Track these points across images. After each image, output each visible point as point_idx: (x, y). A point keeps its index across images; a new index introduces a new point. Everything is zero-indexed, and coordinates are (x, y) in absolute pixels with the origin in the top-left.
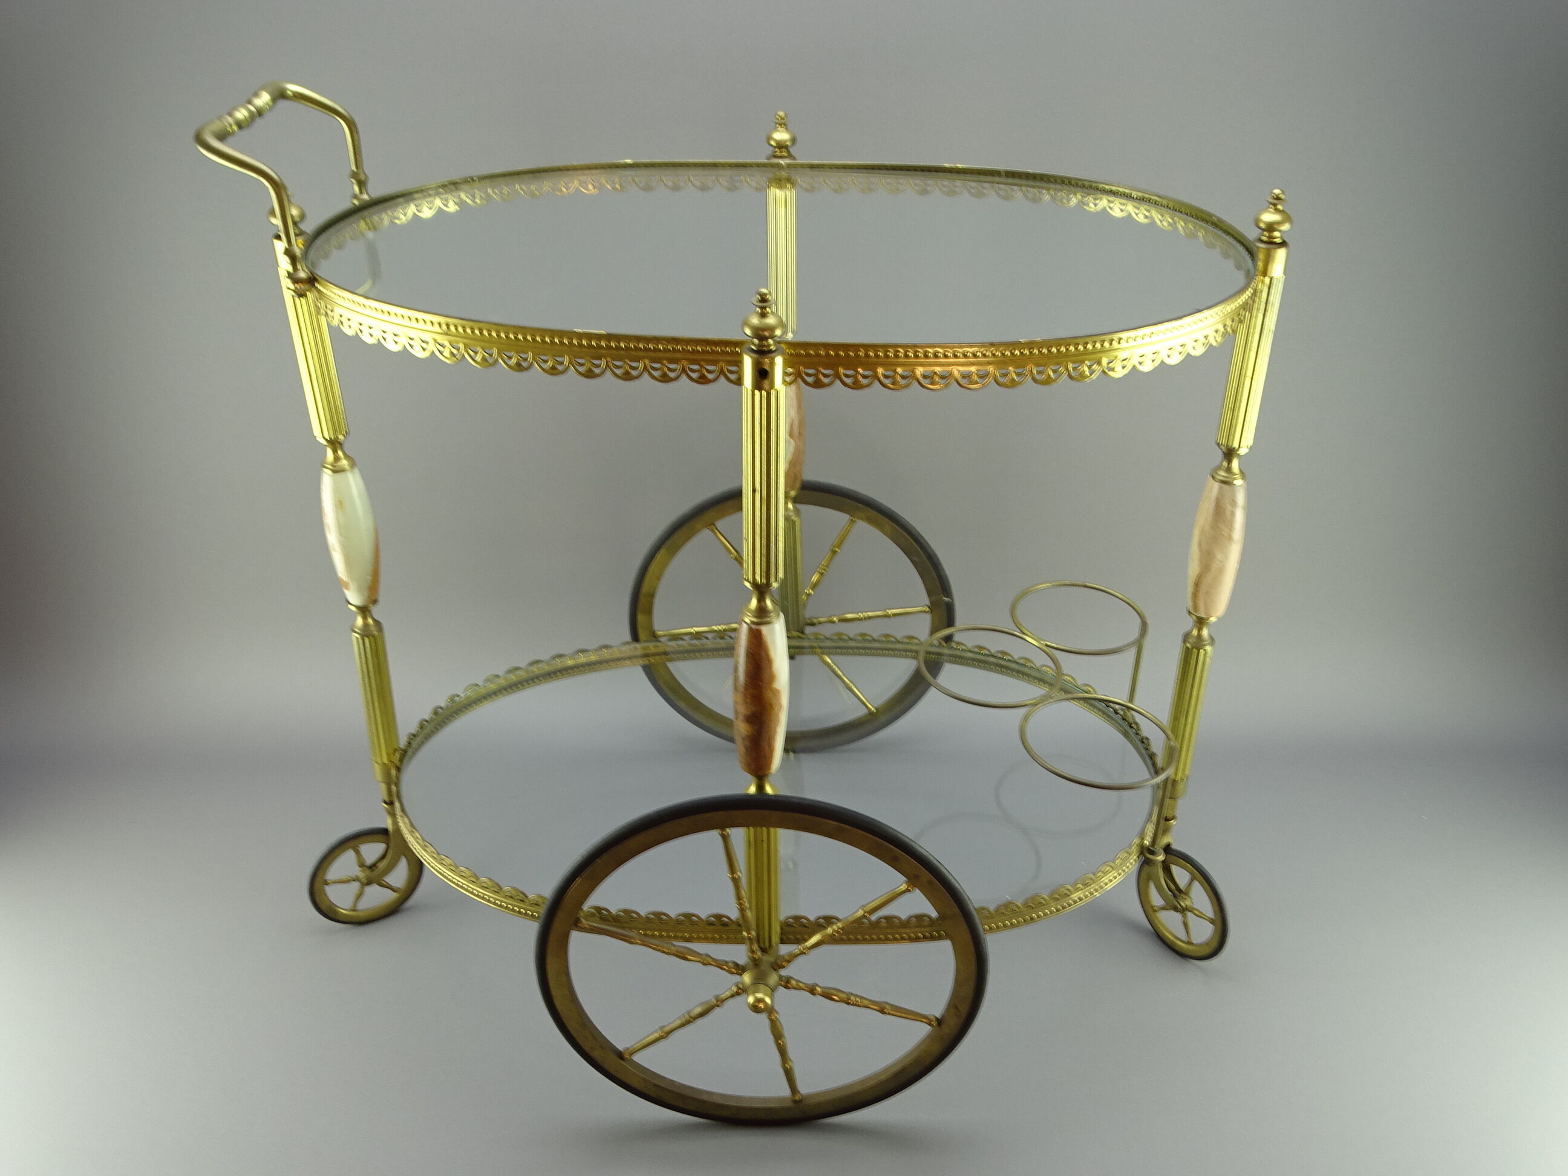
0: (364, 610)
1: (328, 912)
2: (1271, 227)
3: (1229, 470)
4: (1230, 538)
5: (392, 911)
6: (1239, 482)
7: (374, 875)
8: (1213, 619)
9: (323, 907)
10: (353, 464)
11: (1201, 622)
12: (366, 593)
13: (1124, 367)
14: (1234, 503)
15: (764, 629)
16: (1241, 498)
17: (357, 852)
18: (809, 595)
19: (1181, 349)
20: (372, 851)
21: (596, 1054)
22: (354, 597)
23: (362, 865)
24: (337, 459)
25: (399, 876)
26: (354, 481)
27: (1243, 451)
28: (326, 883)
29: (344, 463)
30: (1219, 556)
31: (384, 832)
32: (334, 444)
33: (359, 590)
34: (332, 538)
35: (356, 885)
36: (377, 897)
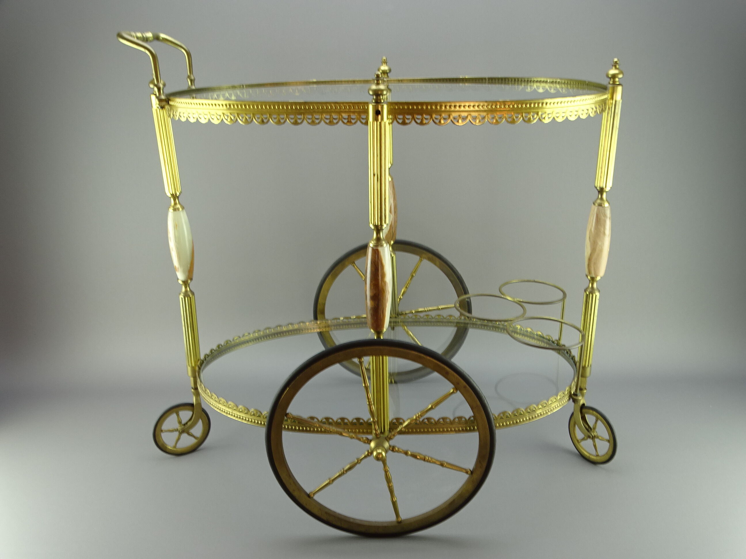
0: (185, 283)
1: (162, 447)
2: (614, 76)
3: (602, 199)
4: (604, 233)
5: (193, 450)
6: (606, 205)
7: (185, 429)
8: (598, 278)
9: (160, 444)
10: (183, 208)
11: (593, 279)
12: (187, 274)
13: (549, 118)
14: (605, 215)
15: (380, 249)
16: (608, 213)
17: (178, 415)
18: (400, 299)
19: (576, 113)
20: (186, 415)
21: (296, 494)
22: (181, 276)
23: (180, 422)
24: (175, 204)
25: (198, 430)
26: (183, 215)
27: (608, 189)
28: (162, 431)
29: (178, 206)
30: (600, 243)
31: (192, 405)
32: (174, 196)
33: (184, 272)
34: (172, 244)
35: (177, 433)
36: (187, 441)
